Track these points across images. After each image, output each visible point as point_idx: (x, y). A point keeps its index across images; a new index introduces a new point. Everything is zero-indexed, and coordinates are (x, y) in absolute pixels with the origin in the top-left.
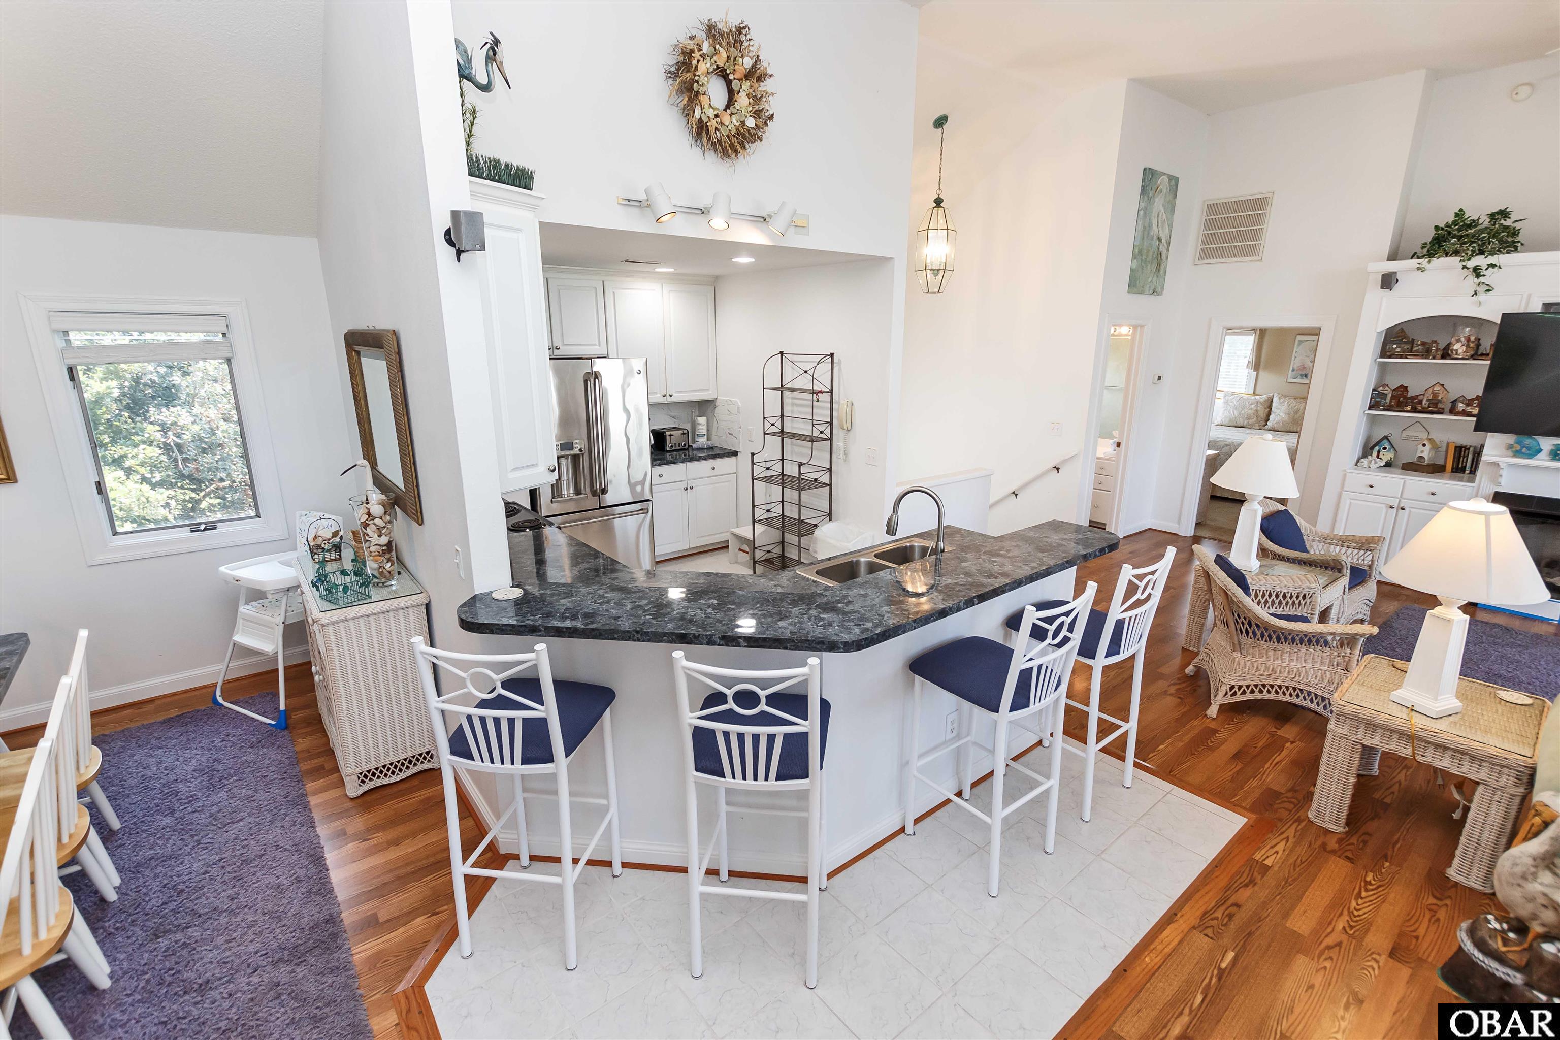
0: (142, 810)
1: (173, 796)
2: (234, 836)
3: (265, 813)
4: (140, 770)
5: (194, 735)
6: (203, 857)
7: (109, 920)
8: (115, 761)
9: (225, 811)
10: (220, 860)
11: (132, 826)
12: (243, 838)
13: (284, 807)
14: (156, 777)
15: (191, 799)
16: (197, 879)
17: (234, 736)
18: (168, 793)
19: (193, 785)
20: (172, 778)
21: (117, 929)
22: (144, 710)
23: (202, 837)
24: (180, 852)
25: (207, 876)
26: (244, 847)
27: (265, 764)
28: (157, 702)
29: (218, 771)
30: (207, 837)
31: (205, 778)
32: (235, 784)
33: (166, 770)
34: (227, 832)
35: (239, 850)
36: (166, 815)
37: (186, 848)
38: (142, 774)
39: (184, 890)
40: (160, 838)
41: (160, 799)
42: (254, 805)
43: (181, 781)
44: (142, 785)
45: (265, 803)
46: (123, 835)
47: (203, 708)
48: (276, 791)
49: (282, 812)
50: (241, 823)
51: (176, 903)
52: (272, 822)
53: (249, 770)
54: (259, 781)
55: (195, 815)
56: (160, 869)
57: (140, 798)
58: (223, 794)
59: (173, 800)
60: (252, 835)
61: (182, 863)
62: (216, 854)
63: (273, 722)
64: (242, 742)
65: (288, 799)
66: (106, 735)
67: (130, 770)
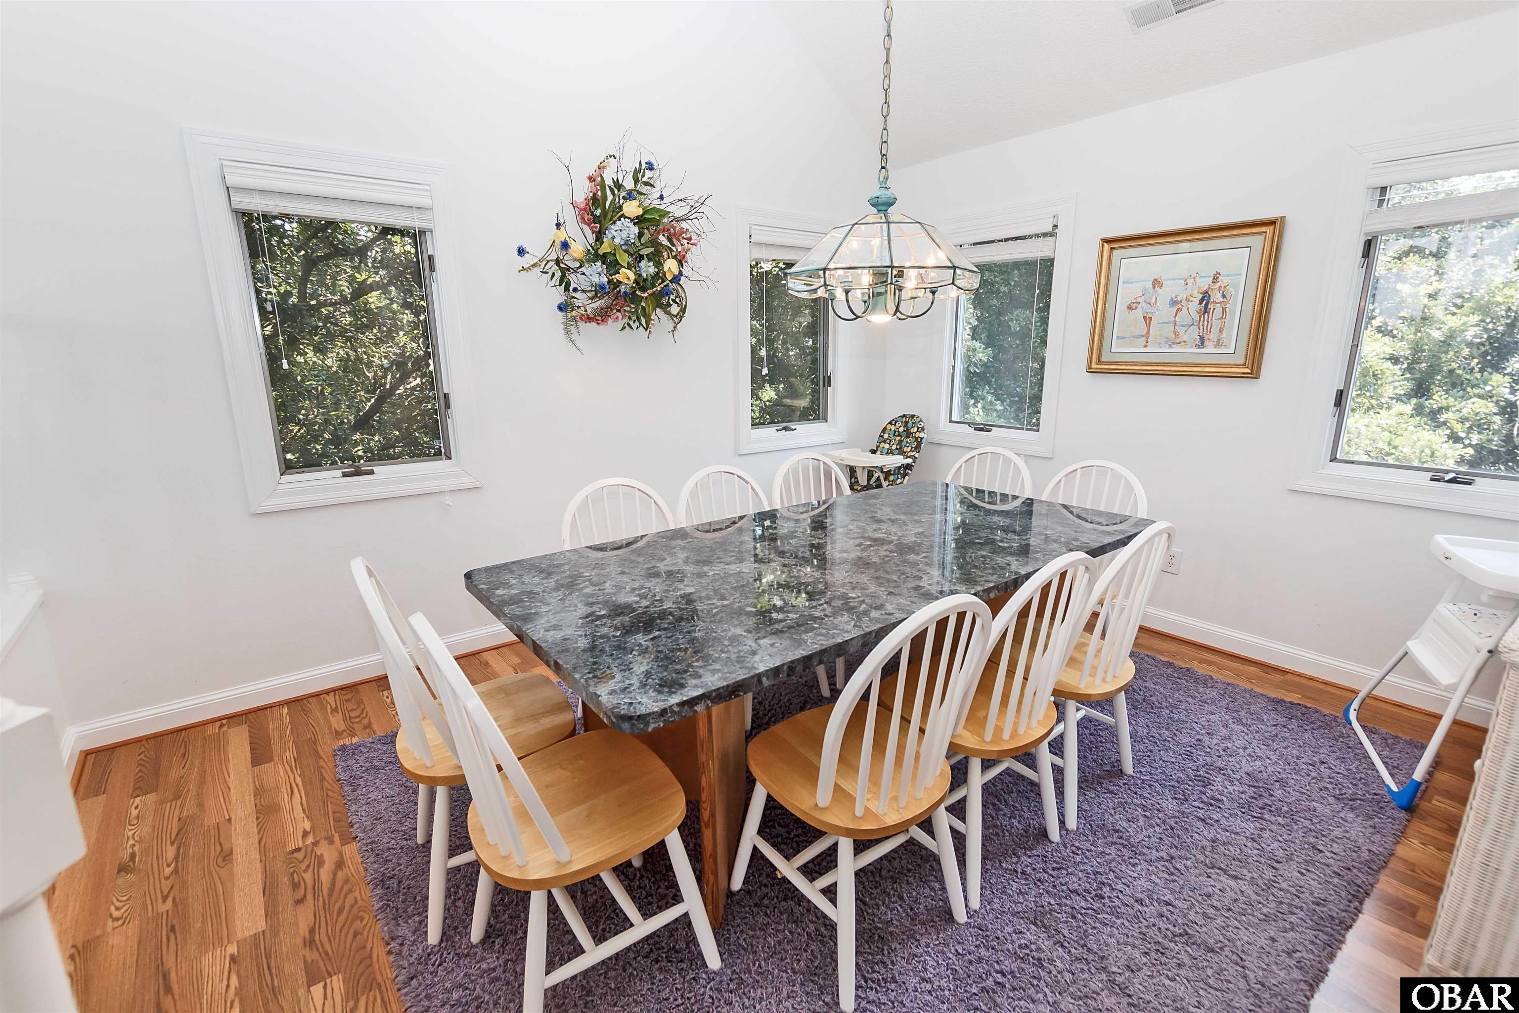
0: (1163, 773)
1: (1202, 783)
2: (1210, 890)
3: (1271, 898)
4: (1204, 731)
5: (1287, 735)
6: (1157, 881)
7: (1030, 857)
8: (1193, 707)
9: (1231, 848)
10: (1168, 904)
11: (1139, 782)
12: (1215, 903)
13: (1301, 914)
14: (1209, 750)
15: (1214, 803)
16: (1127, 900)
17: (1330, 768)
18: (1200, 776)
19: (1231, 789)
20: (1220, 763)
21: (1023, 873)
22: (1268, 676)
23: (1180, 857)
24: (1145, 851)
25: (1137, 906)
26: (1206, 916)
27: (1335, 833)
28: (1289, 676)
29: (1272, 795)
30: (1184, 862)
31: (1251, 792)
32: (1274, 827)
33: (1224, 750)
34: (1209, 877)
35: (1197, 913)
36: (1176, 798)
37: (1154, 851)
38: (1200, 737)
39: (1104, 898)
40: (1145, 816)
41: (1188, 776)
42: (1269, 874)
43: (1223, 774)
44: (1189, 749)
45: (1284, 885)
46: (1124, 784)
47: (1326, 712)
48: (1313, 884)
49: (1293, 918)
50: (1232, 883)
51: (1083, 904)
52: (1267, 918)
53: (1307, 823)
54: (1303, 849)
55: (1200, 824)
56: (1112, 850)
57: (1173, 760)
58: (1251, 827)
59: (1197, 788)
60: (1229, 909)
61: (1133, 865)
62: (1173, 892)
63: (1395, 788)
64: (1331, 783)
65: (1317, 908)
66: (1212, 679)
67: (1195, 725)
